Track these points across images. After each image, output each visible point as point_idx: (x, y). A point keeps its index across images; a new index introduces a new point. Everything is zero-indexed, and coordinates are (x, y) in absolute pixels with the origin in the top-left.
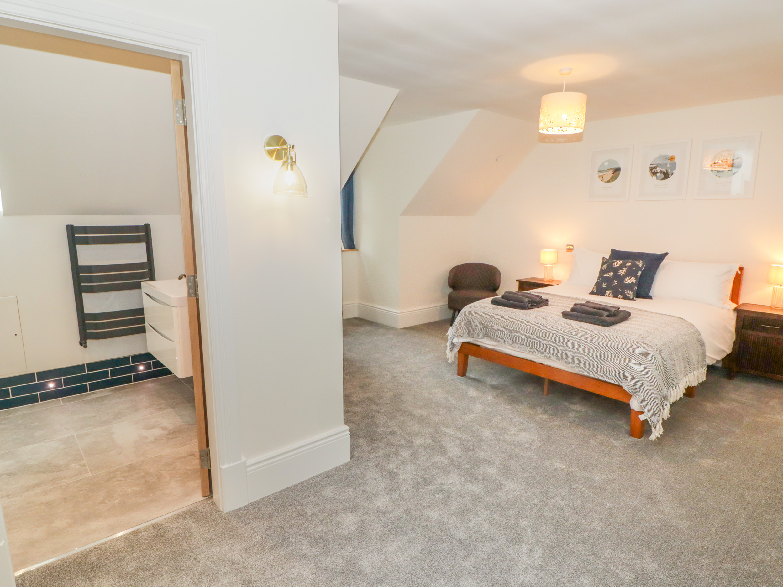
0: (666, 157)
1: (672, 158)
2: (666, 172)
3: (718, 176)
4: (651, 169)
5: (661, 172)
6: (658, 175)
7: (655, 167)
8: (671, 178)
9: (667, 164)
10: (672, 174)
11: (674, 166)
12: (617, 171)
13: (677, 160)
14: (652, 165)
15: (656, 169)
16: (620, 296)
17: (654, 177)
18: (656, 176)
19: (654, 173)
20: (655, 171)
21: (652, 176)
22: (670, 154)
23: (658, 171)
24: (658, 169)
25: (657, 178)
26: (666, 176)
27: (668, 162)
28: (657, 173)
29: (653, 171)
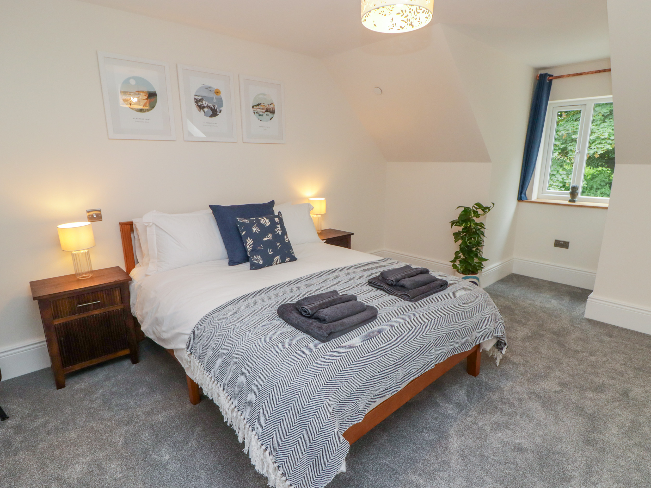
0: (210, 89)
1: (217, 92)
2: (213, 107)
3: (260, 119)
4: (197, 101)
5: (208, 107)
6: (206, 110)
7: (201, 99)
8: (220, 116)
9: (213, 98)
10: (220, 111)
11: (220, 102)
12: (152, 95)
13: (223, 95)
14: (197, 96)
15: (202, 102)
16: (288, 259)
17: (202, 112)
18: (204, 111)
19: (201, 108)
20: (201, 105)
21: (200, 111)
22: (215, 86)
23: (205, 105)
24: (204, 102)
25: (206, 114)
26: (214, 113)
27: (214, 96)
28: (204, 107)
29: (199, 104)
